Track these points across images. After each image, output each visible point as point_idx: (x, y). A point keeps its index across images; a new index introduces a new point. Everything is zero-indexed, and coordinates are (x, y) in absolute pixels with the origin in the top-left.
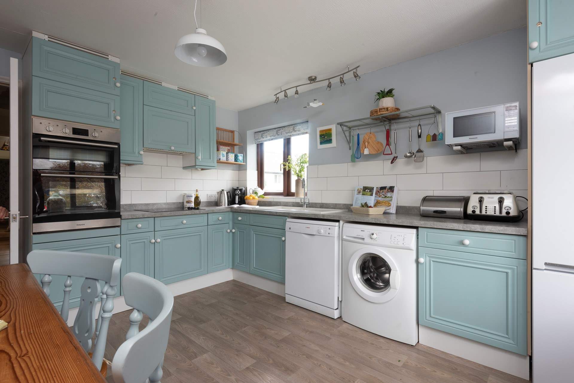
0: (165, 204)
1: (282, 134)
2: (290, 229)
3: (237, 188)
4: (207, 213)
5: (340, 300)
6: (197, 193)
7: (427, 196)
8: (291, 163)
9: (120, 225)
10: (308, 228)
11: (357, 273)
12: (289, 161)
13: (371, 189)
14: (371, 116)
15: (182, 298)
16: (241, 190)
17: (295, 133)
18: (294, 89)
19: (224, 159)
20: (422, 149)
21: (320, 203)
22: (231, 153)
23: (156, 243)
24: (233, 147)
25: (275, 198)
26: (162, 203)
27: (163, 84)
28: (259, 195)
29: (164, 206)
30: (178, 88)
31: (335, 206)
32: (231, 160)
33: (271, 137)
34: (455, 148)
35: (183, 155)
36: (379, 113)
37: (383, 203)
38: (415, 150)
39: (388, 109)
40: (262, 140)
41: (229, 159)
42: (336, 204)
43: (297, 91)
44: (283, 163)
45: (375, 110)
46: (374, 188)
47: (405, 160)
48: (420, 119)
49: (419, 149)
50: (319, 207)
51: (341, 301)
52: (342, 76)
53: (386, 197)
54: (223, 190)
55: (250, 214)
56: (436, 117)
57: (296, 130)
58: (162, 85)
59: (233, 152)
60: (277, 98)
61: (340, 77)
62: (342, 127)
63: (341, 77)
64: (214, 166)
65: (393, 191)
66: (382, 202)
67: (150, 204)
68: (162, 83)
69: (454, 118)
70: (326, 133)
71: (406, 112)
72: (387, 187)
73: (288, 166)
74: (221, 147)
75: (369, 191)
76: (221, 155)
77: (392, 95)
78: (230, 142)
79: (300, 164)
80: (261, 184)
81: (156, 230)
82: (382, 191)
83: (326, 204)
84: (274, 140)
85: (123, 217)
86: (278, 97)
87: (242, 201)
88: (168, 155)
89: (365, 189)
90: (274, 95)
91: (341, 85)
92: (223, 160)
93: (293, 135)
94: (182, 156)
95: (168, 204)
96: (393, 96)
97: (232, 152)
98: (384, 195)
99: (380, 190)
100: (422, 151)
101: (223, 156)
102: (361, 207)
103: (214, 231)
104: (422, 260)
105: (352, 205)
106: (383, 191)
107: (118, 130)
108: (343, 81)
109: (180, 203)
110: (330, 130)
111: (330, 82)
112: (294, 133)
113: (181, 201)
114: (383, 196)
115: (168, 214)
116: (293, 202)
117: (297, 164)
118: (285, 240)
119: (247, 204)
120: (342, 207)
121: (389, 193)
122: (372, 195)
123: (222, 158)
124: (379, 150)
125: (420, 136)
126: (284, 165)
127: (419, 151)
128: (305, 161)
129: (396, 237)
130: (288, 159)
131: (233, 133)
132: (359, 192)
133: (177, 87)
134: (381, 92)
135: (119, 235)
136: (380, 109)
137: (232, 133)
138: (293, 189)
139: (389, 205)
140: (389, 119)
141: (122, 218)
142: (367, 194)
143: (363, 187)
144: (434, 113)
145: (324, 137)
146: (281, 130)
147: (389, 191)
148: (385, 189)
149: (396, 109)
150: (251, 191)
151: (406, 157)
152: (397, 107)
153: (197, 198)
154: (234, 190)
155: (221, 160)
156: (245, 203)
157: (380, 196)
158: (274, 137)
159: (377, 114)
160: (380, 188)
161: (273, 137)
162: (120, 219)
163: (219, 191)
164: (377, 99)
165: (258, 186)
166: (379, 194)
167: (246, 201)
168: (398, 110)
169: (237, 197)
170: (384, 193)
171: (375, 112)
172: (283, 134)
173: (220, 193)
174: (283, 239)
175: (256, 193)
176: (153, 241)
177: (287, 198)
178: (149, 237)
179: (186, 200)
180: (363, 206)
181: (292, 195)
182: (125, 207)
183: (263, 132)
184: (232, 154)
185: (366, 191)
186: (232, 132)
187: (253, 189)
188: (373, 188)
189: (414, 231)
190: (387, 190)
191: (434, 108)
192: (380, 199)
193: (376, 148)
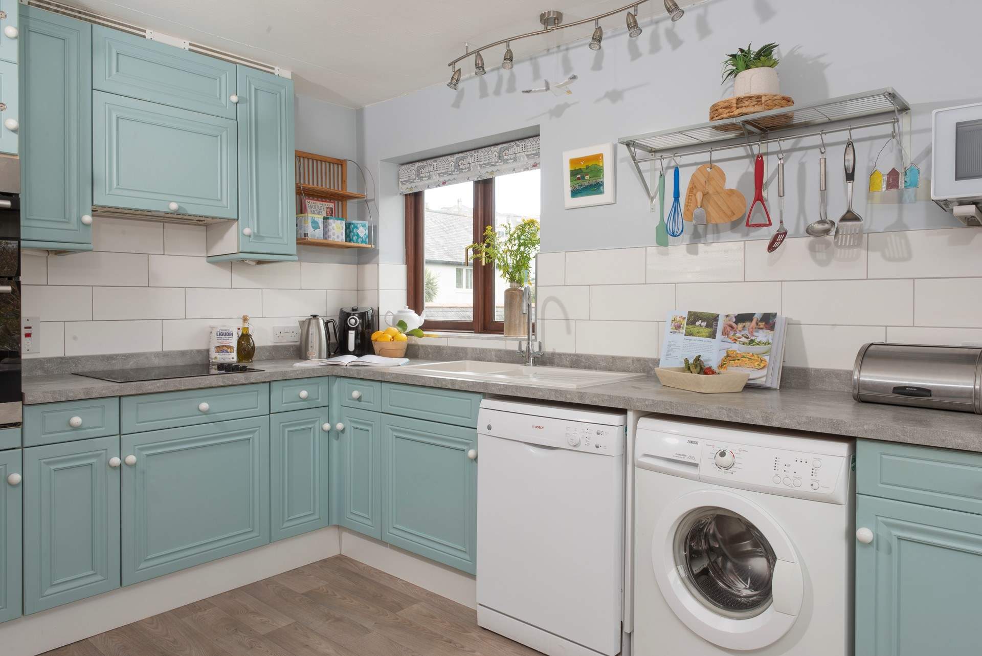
0: (157, 355)
1: (469, 169)
2: (489, 428)
3: (353, 310)
4: (270, 382)
5: (627, 629)
6: (246, 325)
7: (871, 342)
8: (494, 247)
9: (21, 420)
10: (539, 427)
11: (676, 565)
12: (488, 241)
13: (711, 321)
14: (712, 118)
15: (199, 613)
16: (363, 316)
17: (505, 167)
18: (503, 49)
19: (317, 236)
20: (857, 210)
21: (570, 355)
22: (338, 218)
23: (124, 467)
24: (342, 203)
25: (451, 337)
26: (151, 353)
27: (148, 34)
28: (409, 329)
29: (156, 362)
30: (190, 44)
31: (611, 364)
32: (335, 237)
33: (443, 176)
34: (959, 210)
35: (206, 225)
36: (736, 112)
37: (744, 359)
38: (835, 215)
39: (761, 101)
40: (417, 184)
41: (330, 233)
42: (613, 358)
43: (509, 51)
44: (471, 243)
45: (725, 102)
46: (718, 316)
47: (806, 241)
48: (851, 129)
49: (849, 211)
50: (568, 364)
51: (630, 635)
52: (632, 10)
53: (752, 342)
54: (315, 316)
55: (383, 384)
56: (898, 121)
57: (508, 157)
58: (144, 37)
59: (343, 217)
60: (455, 73)
61: (626, 12)
62: (632, 149)
63: (629, 13)
64: (291, 253)
65: (771, 327)
66: (743, 357)
67: (117, 355)
68: (144, 31)
69: (956, 123)
70: (588, 167)
71: (813, 108)
72: (756, 316)
73: (486, 253)
74: (310, 203)
75: (704, 324)
76: (310, 224)
77: (772, 62)
78: (335, 188)
79: (519, 249)
80: (416, 299)
81: (123, 432)
82: (740, 325)
83: (589, 357)
84: (450, 184)
85: (28, 399)
86: (459, 70)
87: (365, 347)
88: (165, 224)
89: (694, 318)
90: (449, 65)
91: (631, 34)
92: (315, 236)
93: (500, 172)
94: (205, 227)
95: (166, 355)
96: (775, 63)
97: (340, 217)
98: (748, 338)
99: (736, 323)
100: (856, 218)
101: (316, 227)
102: (683, 370)
103: (287, 430)
104: (864, 533)
105: (657, 362)
106: (744, 327)
107: (15, 158)
108: (635, 22)
109: (199, 351)
110: (599, 157)
111: (600, 27)
112: (501, 166)
113: (203, 347)
114: (743, 339)
115: (158, 387)
116: (500, 351)
117: (510, 248)
118: (476, 459)
119: (378, 355)
120: (632, 367)
121: (761, 331)
122: (713, 335)
123: (310, 231)
124: (734, 214)
125: (850, 177)
126: (476, 252)
127: (850, 216)
128: (530, 239)
129: (789, 466)
130: (486, 235)
131: (342, 165)
132: (678, 327)
133: (187, 42)
134: (739, 53)
135: (18, 448)
136: (739, 100)
137: (340, 167)
138: (499, 315)
139: (762, 365)
140: (761, 129)
141: (26, 402)
142: (699, 333)
143: (689, 312)
144: (894, 111)
145: (583, 178)
146: (467, 157)
147: (761, 326)
148: (751, 320)
149: (784, 98)
150: (390, 319)
151: (809, 231)
152: (786, 95)
153: (245, 337)
154: (345, 316)
155: (309, 238)
156: (371, 351)
157: (735, 340)
158: (450, 177)
159: (732, 114)
160: (735, 317)
161: (446, 178)
162: (20, 403)
163: (304, 319)
164: (729, 72)
165: (408, 304)
166: (732, 333)
167: (376, 347)
168: (790, 103)
169: (352, 335)
170: (746, 332)
171: (726, 108)
172: (472, 169)
173: (307, 323)
174: (471, 453)
175: (402, 325)
176: (116, 461)
177: (482, 339)
178: (104, 452)
179: (216, 342)
180: (688, 368)
181: (498, 329)
182: (47, 365)
183: (420, 164)
184: (339, 221)
185: (698, 323)
186: (341, 163)
187: (395, 313)
188: (715, 318)
189: (843, 449)
190: (757, 324)
191: (892, 96)
192: (736, 347)
193: (725, 208)
